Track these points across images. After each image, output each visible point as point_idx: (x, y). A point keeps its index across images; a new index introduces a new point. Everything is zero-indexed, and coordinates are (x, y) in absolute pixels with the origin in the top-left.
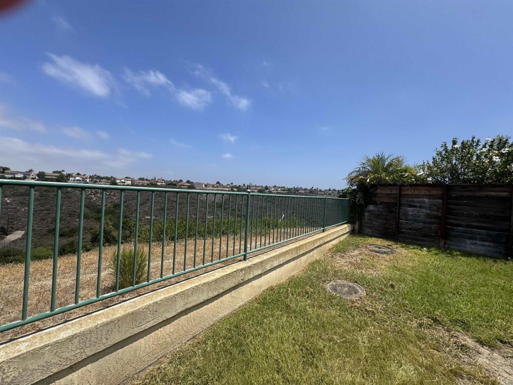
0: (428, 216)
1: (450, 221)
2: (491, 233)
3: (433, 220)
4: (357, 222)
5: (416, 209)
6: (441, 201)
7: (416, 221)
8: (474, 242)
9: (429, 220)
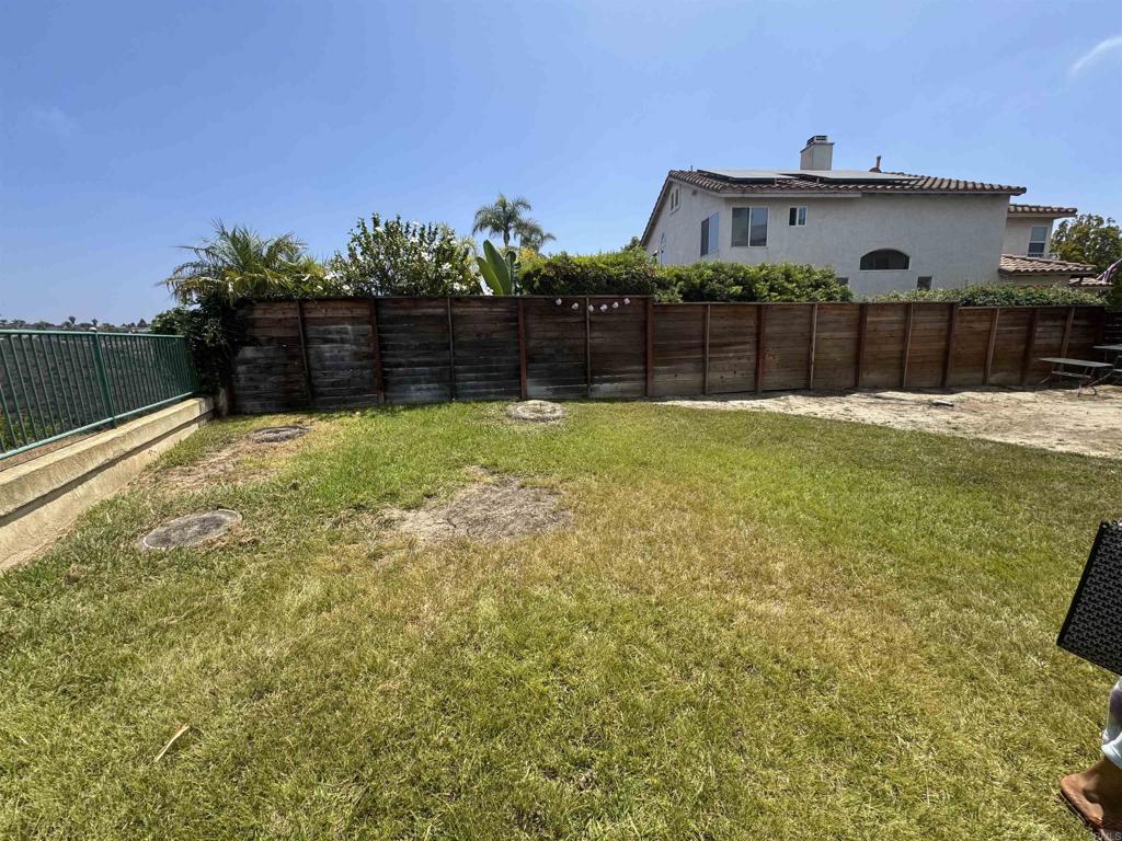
0: (355, 354)
1: (387, 360)
2: (436, 369)
3: (364, 362)
4: (223, 391)
5: (334, 345)
6: (370, 326)
7: (338, 368)
8: (419, 386)
9: (359, 363)
